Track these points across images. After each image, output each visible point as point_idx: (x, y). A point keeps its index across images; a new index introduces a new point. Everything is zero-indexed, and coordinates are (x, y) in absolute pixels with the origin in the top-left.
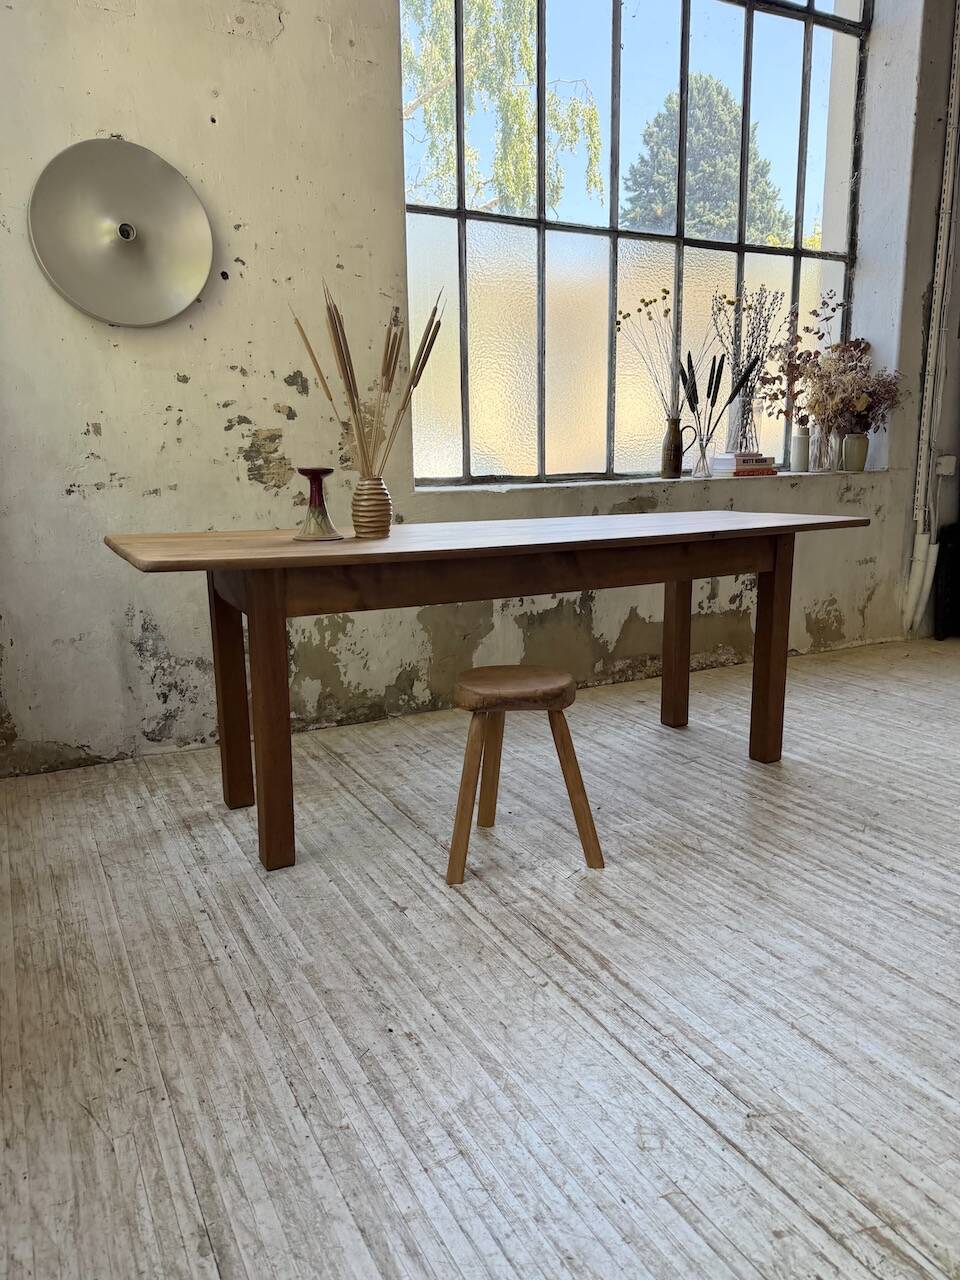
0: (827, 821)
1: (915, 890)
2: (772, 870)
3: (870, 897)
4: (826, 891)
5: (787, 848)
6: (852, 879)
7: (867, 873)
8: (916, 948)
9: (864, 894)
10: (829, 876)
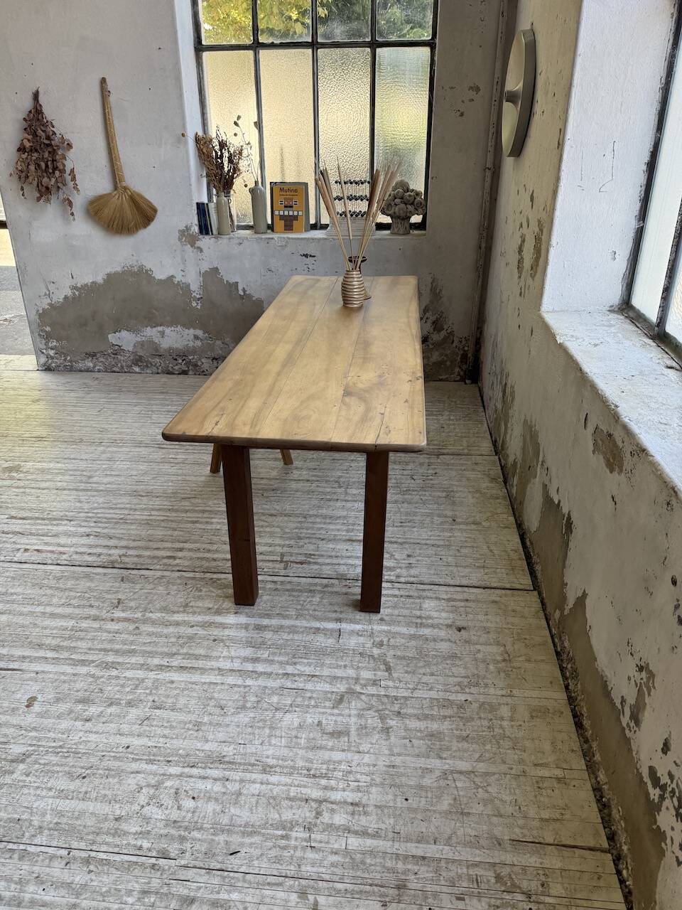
0: (147, 553)
1: (72, 529)
2: (144, 507)
3: (90, 515)
4: (112, 508)
5: (149, 522)
6: (105, 520)
7: (99, 527)
8: (59, 502)
9: (94, 515)
10: (116, 516)
